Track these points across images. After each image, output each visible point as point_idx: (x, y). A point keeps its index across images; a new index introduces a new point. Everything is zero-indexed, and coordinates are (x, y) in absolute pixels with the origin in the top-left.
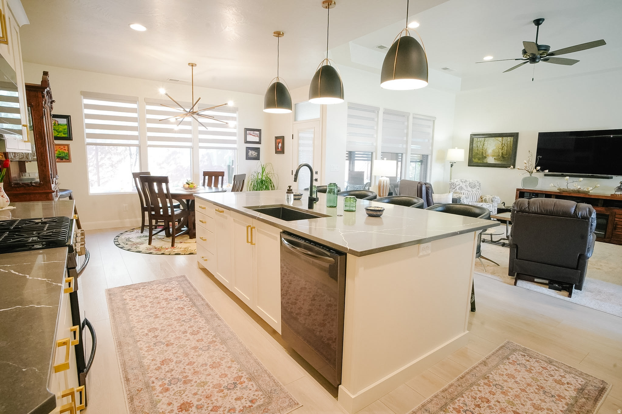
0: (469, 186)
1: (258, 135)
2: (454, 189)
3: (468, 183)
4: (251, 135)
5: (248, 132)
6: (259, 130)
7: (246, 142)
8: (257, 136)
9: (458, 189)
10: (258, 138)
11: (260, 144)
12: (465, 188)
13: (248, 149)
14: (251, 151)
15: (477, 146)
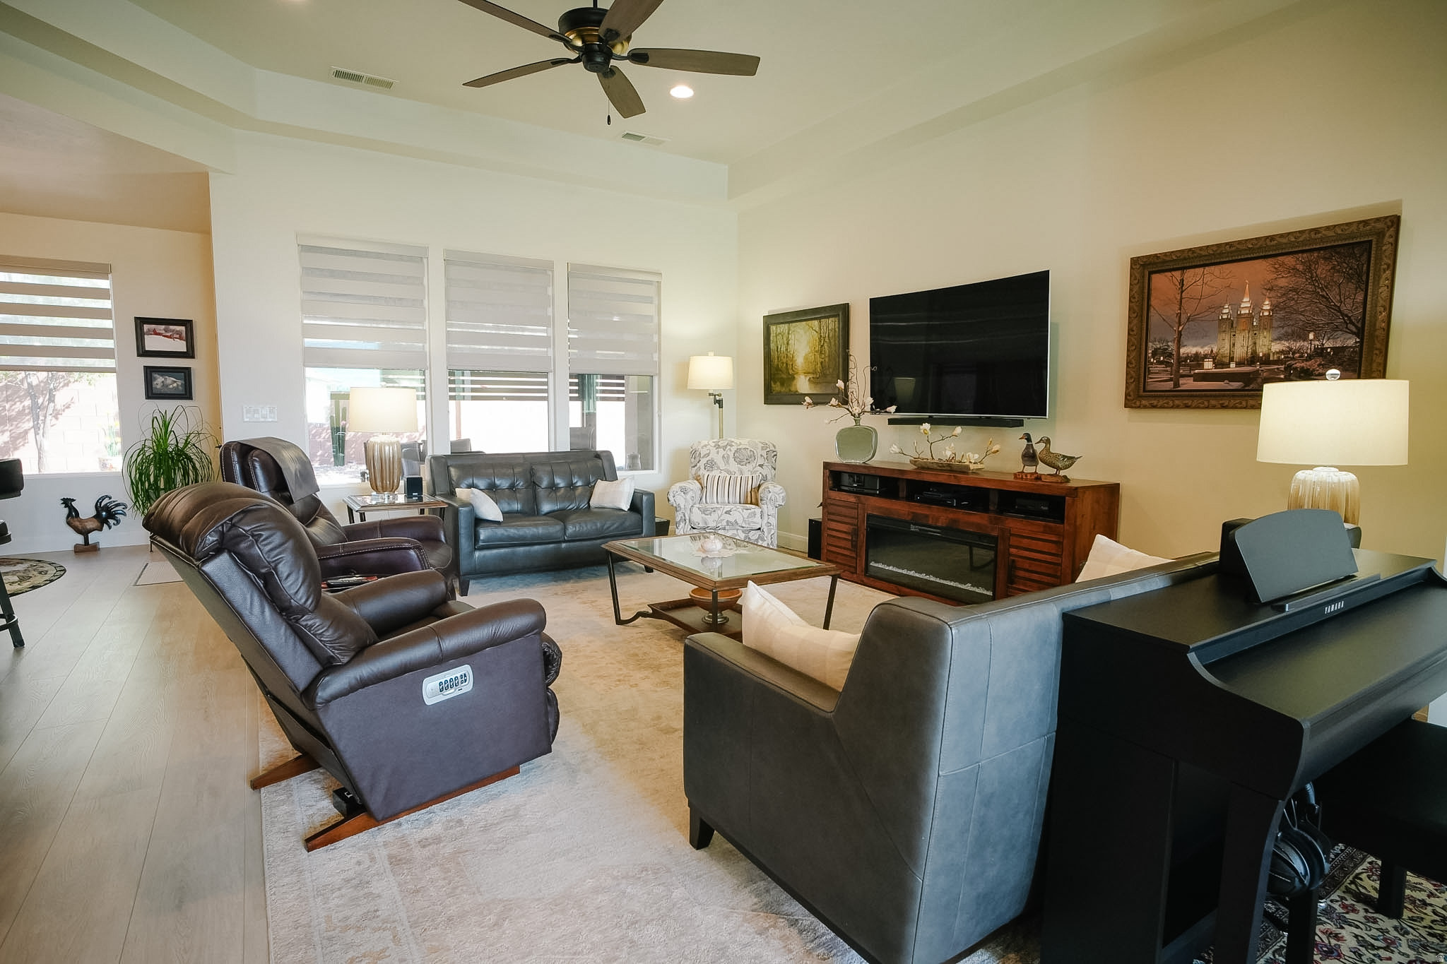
0: (735, 458)
1: (184, 334)
2: (694, 467)
3: (734, 449)
4: (159, 334)
5: (146, 327)
6: (188, 324)
7: (143, 353)
8: (180, 338)
9: (702, 467)
10: (185, 343)
11: (193, 357)
12: (722, 465)
13: (149, 372)
14: (162, 376)
15: (777, 348)
